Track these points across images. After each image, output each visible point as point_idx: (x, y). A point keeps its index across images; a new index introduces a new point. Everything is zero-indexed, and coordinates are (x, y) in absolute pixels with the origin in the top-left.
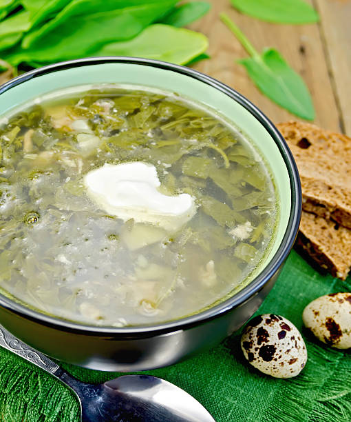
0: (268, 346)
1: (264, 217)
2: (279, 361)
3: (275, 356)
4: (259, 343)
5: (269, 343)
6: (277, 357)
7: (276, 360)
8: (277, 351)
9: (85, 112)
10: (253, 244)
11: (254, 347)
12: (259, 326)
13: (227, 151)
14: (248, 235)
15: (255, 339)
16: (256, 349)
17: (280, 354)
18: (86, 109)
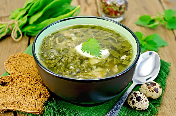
0: (138, 97)
1: (130, 53)
2: (143, 101)
3: (141, 99)
4: (135, 96)
5: (138, 96)
6: (142, 99)
7: (141, 100)
8: (141, 97)
9: (73, 32)
10: (128, 60)
11: (134, 98)
12: (133, 92)
13: (116, 38)
14: (126, 58)
15: (134, 96)
16: (135, 98)
17: (142, 98)
18: (72, 31)
